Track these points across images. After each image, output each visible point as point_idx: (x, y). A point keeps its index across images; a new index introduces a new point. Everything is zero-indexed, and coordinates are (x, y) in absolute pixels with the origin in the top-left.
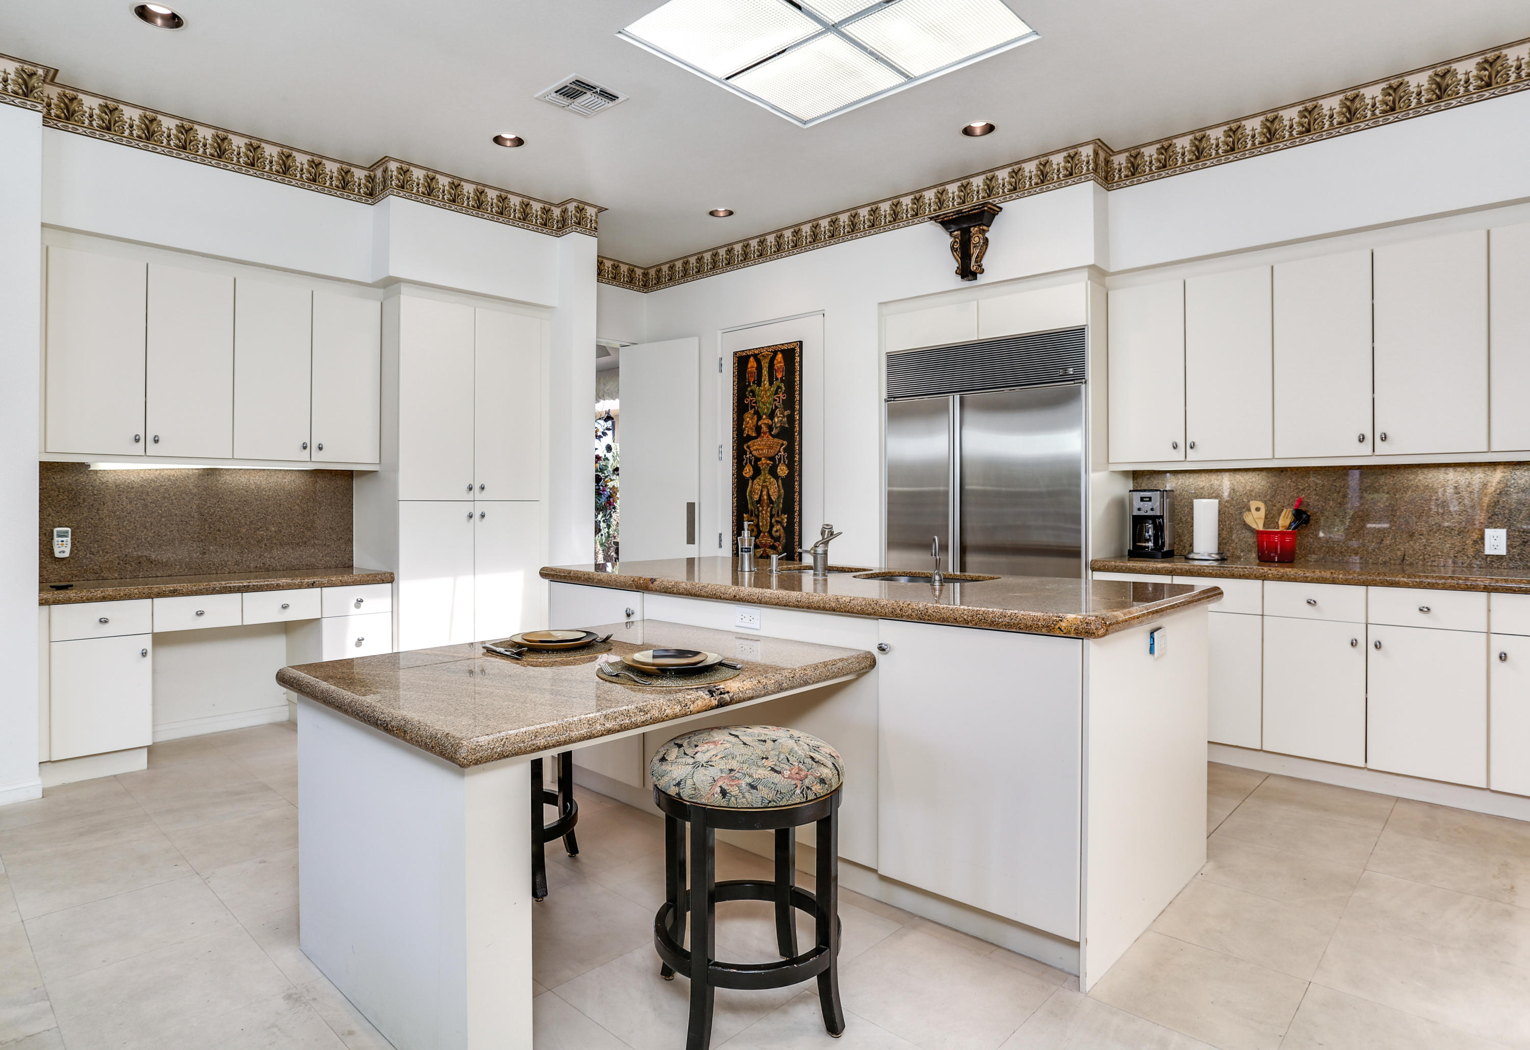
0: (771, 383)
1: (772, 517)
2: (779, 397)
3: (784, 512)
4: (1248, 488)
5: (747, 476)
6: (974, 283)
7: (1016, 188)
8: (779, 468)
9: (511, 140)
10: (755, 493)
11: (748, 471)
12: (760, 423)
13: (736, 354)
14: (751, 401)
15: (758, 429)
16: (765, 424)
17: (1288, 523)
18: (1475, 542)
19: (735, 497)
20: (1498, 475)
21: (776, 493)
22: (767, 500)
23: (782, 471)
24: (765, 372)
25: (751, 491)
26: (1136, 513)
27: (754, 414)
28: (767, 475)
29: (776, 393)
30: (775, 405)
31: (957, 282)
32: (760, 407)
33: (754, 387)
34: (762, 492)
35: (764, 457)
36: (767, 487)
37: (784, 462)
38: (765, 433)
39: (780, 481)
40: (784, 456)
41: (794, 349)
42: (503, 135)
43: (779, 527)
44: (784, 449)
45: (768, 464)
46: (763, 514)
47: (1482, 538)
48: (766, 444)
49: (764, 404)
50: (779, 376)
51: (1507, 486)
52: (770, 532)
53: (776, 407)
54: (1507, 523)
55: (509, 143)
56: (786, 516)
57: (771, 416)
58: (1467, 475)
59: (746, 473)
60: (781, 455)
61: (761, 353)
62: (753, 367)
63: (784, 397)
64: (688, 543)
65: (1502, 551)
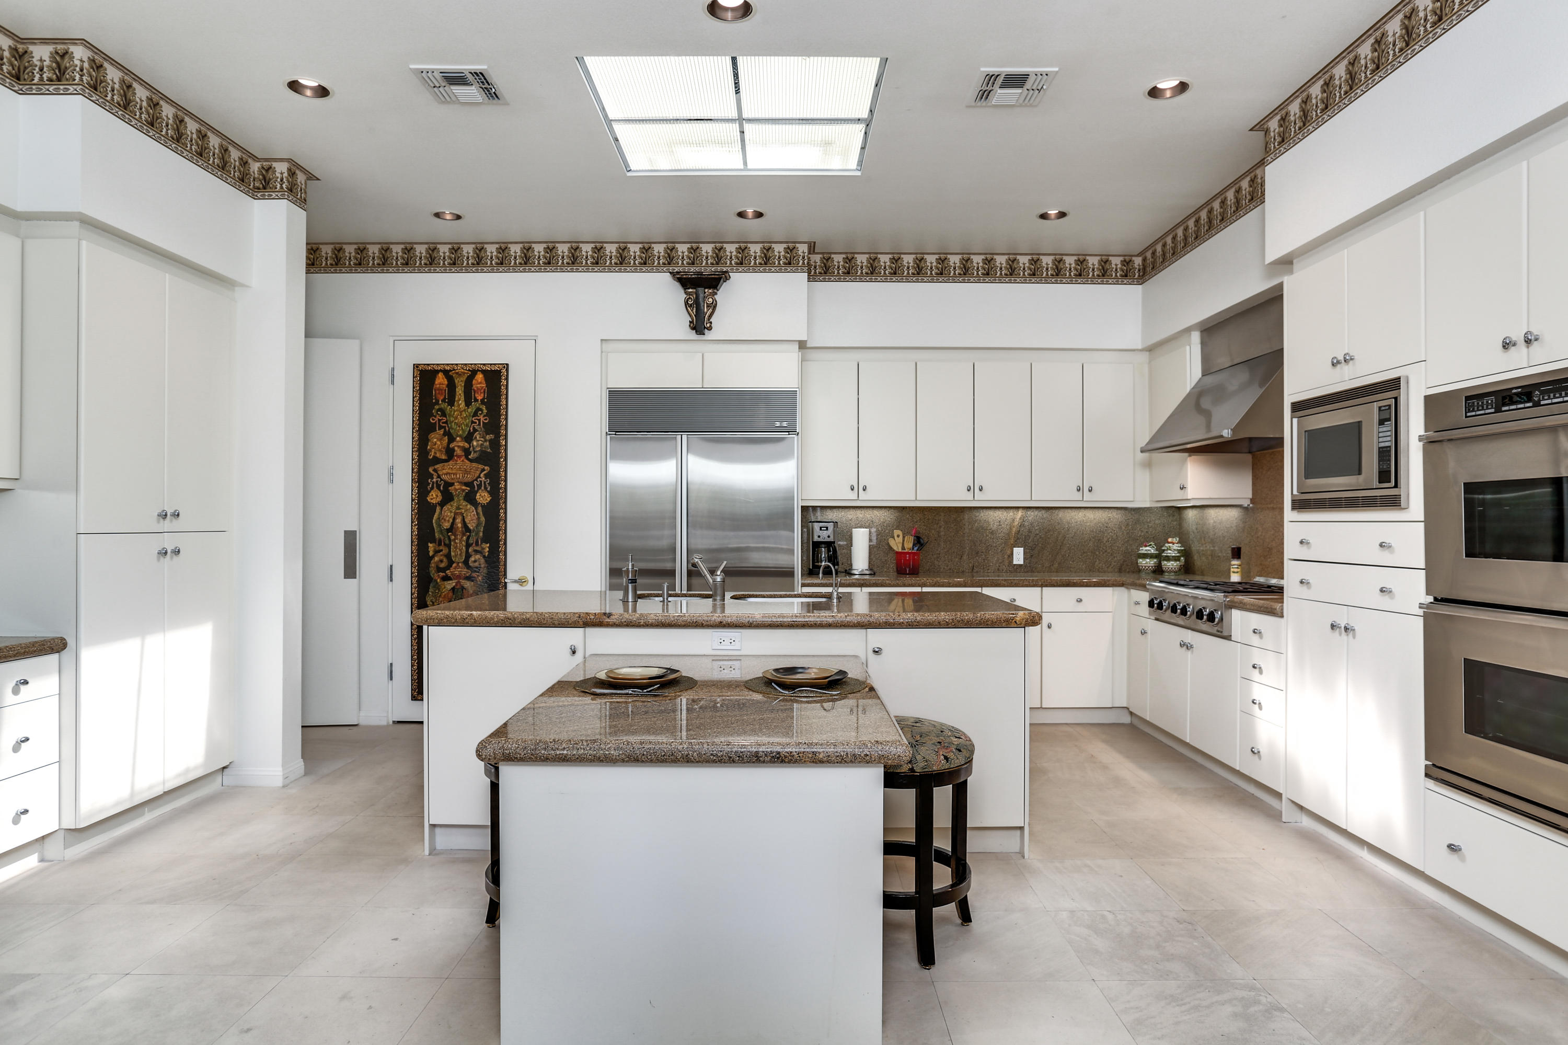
0: (468, 403)
1: (468, 545)
2: (479, 420)
3: (485, 540)
4: (882, 520)
5: (434, 501)
6: (701, 337)
7: (743, 262)
8: (478, 494)
9: (312, 88)
10: (445, 520)
11: (434, 497)
12: (452, 446)
13: (417, 367)
14: (439, 420)
15: (450, 453)
16: (459, 447)
17: (911, 545)
18: (1009, 556)
19: (415, 525)
20: (1020, 513)
21: (475, 521)
22: (462, 528)
23: (483, 497)
24: (460, 391)
25: (439, 518)
26: (816, 539)
27: (444, 435)
28: (462, 501)
29: (475, 414)
30: (474, 428)
31: (686, 333)
32: (452, 429)
33: (444, 405)
34: (454, 519)
35: (458, 482)
36: (462, 514)
37: (486, 488)
38: (459, 457)
39: (480, 509)
40: (485, 483)
41: (500, 372)
42: (300, 81)
43: (478, 557)
44: (485, 475)
45: (464, 490)
46: (456, 543)
47: (1012, 554)
48: (460, 468)
49: (458, 425)
50: (480, 398)
51: (1024, 521)
52: (466, 563)
53: (475, 430)
54: (1023, 545)
55: (309, 93)
56: (488, 545)
57: (469, 438)
58: (1005, 513)
59: (432, 499)
60: (481, 481)
61: (454, 370)
62: (443, 384)
63: (486, 420)
64: (345, 578)
65: (1021, 562)
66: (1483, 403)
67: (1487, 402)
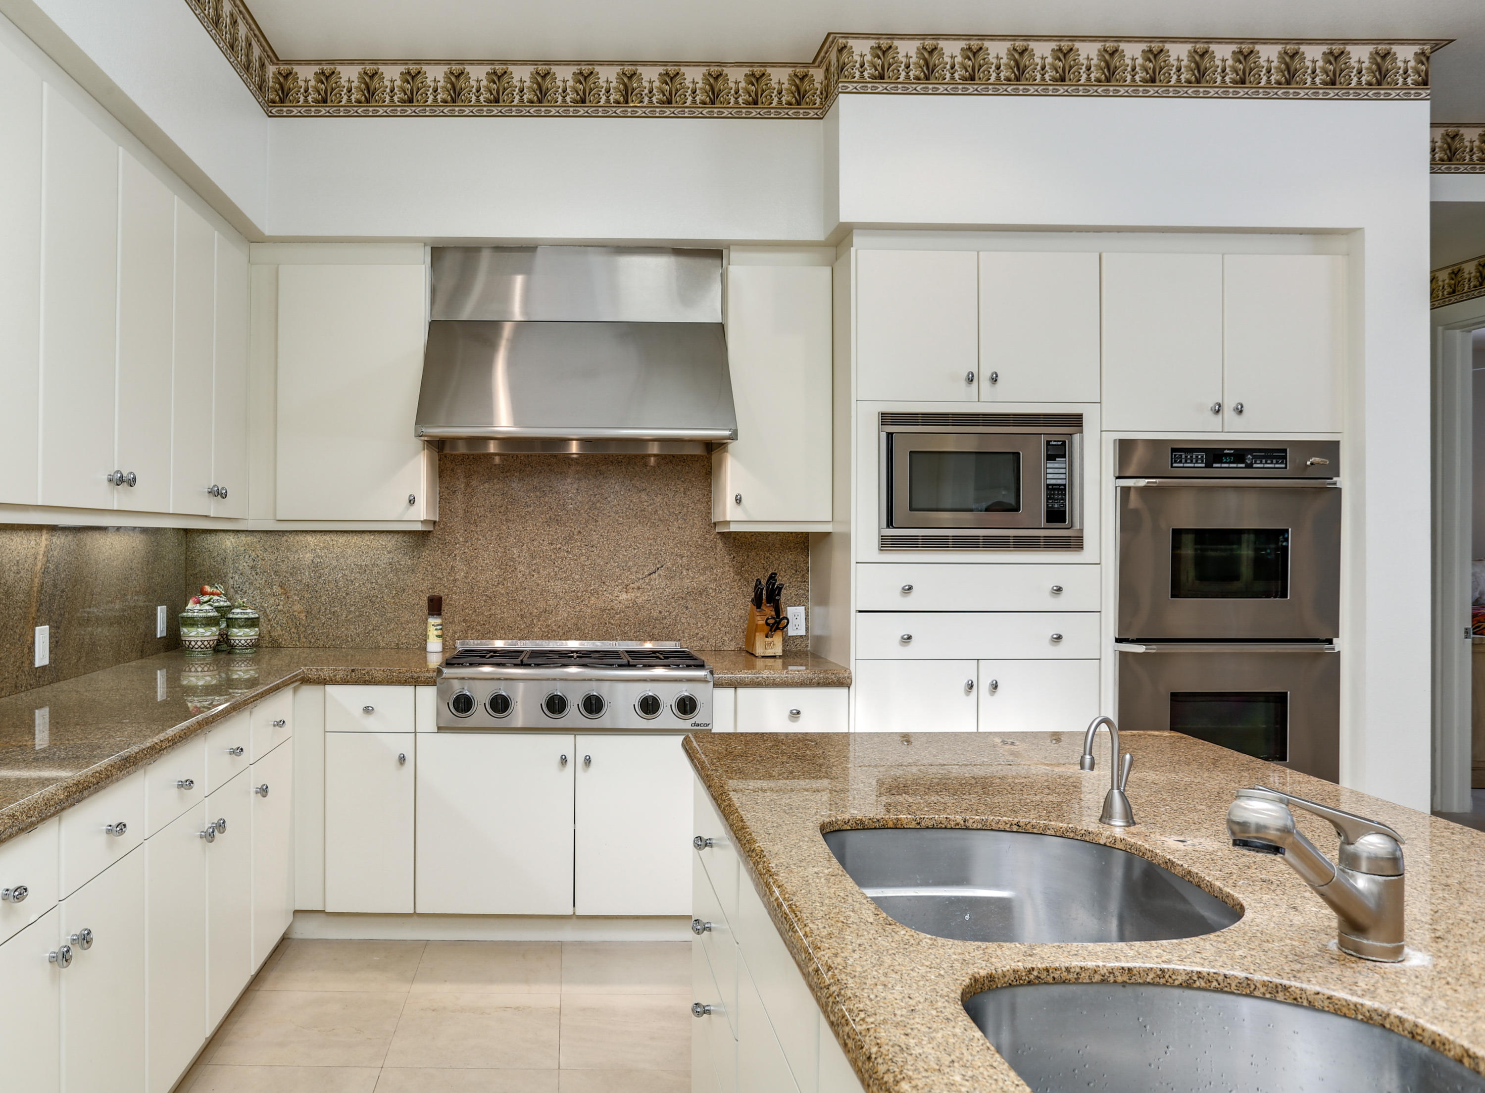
18: (29, 649)
20: (43, 542)
47: (34, 643)
51: (48, 560)
54: (48, 619)
65: (46, 660)
66: (1192, 457)
67: (1197, 457)
